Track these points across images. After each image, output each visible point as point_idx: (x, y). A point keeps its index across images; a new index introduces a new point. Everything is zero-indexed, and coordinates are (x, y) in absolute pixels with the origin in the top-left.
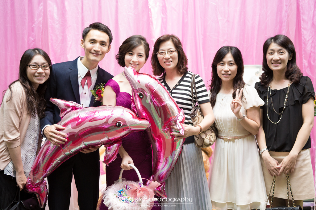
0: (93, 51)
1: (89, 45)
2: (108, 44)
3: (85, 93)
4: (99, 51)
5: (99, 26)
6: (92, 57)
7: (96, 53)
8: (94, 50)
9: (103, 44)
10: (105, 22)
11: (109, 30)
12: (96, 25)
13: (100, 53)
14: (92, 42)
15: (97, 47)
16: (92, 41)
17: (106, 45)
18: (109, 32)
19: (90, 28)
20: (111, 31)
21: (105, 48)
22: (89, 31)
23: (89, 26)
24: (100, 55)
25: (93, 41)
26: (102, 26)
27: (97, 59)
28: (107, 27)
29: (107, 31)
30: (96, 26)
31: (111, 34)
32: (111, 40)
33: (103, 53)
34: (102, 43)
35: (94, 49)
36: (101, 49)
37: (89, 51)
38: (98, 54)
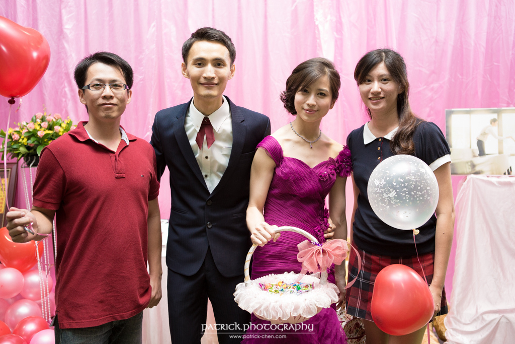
0: (202, 80)
1: (194, 70)
2: (228, 61)
3: (207, 157)
4: (213, 78)
5: (207, 33)
6: (203, 91)
7: (209, 83)
8: (205, 78)
9: (219, 65)
11: (227, 37)
12: (202, 32)
13: (216, 81)
14: (199, 64)
15: (209, 71)
16: (199, 62)
17: (224, 65)
18: (227, 40)
19: (193, 40)
20: (230, 39)
21: (224, 71)
22: (191, 45)
23: (190, 36)
24: (216, 84)
25: (201, 62)
26: (211, 32)
27: (214, 92)
28: (223, 33)
29: (223, 40)
30: (203, 35)
31: (232, 44)
33: (222, 80)
34: (218, 63)
35: (205, 75)
36: (216, 73)
37: (196, 82)
38: (213, 84)
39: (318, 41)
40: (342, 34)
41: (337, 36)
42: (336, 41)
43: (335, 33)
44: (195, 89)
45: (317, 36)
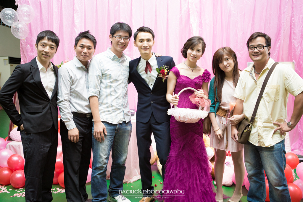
0: (143, 48)
1: (140, 44)
2: (152, 39)
3: (150, 77)
4: (147, 46)
6: (143, 52)
7: (145, 48)
8: (144, 47)
9: (149, 41)
10: (147, 25)
11: (151, 30)
13: (148, 47)
14: (141, 41)
15: (145, 44)
17: (151, 41)
18: (151, 31)
19: (138, 32)
20: (152, 31)
21: (151, 43)
22: (137, 34)
23: (137, 31)
24: (149, 48)
25: (142, 41)
26: (145, 28)
27: (147, 52)
28: (149, 28)
29: (150, 31)
30: (141, 30)
31: (153, 32)
32: (153, 37)
33: (150, 47)
34: (148, 40)
35: (144, 45)
36: (148, 44)
37: (140, 48)
38: (147, 49)
39: (191, 31)
40: (202, 28)
41: (200, 29)
42: (199, 31)
43: (199, 28)
44: (140, 51)
45: (191, 29)
